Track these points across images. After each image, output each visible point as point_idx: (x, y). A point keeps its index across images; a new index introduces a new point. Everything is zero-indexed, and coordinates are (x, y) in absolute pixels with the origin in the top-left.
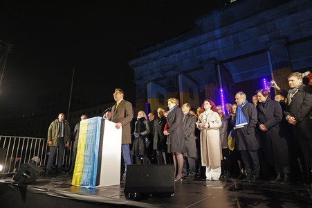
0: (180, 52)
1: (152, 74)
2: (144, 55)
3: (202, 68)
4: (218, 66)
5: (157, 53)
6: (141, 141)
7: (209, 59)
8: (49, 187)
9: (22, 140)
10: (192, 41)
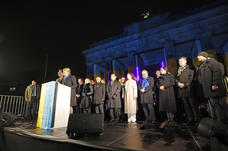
0: (113, 46)
1: (97, 59)
2: (92, 47)
3: (126, 56)
4: (136, 56)
5: (100, 47)
6: (87, 98)
7: (131, 51)
8: (18, 129)
9: (7, 97)
10: (121, 40)
